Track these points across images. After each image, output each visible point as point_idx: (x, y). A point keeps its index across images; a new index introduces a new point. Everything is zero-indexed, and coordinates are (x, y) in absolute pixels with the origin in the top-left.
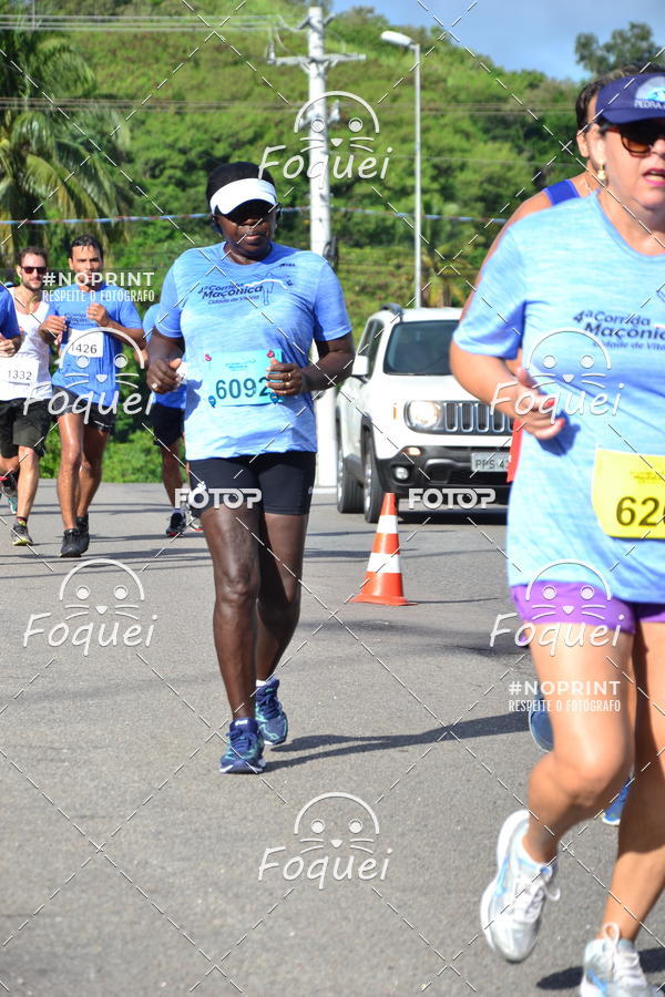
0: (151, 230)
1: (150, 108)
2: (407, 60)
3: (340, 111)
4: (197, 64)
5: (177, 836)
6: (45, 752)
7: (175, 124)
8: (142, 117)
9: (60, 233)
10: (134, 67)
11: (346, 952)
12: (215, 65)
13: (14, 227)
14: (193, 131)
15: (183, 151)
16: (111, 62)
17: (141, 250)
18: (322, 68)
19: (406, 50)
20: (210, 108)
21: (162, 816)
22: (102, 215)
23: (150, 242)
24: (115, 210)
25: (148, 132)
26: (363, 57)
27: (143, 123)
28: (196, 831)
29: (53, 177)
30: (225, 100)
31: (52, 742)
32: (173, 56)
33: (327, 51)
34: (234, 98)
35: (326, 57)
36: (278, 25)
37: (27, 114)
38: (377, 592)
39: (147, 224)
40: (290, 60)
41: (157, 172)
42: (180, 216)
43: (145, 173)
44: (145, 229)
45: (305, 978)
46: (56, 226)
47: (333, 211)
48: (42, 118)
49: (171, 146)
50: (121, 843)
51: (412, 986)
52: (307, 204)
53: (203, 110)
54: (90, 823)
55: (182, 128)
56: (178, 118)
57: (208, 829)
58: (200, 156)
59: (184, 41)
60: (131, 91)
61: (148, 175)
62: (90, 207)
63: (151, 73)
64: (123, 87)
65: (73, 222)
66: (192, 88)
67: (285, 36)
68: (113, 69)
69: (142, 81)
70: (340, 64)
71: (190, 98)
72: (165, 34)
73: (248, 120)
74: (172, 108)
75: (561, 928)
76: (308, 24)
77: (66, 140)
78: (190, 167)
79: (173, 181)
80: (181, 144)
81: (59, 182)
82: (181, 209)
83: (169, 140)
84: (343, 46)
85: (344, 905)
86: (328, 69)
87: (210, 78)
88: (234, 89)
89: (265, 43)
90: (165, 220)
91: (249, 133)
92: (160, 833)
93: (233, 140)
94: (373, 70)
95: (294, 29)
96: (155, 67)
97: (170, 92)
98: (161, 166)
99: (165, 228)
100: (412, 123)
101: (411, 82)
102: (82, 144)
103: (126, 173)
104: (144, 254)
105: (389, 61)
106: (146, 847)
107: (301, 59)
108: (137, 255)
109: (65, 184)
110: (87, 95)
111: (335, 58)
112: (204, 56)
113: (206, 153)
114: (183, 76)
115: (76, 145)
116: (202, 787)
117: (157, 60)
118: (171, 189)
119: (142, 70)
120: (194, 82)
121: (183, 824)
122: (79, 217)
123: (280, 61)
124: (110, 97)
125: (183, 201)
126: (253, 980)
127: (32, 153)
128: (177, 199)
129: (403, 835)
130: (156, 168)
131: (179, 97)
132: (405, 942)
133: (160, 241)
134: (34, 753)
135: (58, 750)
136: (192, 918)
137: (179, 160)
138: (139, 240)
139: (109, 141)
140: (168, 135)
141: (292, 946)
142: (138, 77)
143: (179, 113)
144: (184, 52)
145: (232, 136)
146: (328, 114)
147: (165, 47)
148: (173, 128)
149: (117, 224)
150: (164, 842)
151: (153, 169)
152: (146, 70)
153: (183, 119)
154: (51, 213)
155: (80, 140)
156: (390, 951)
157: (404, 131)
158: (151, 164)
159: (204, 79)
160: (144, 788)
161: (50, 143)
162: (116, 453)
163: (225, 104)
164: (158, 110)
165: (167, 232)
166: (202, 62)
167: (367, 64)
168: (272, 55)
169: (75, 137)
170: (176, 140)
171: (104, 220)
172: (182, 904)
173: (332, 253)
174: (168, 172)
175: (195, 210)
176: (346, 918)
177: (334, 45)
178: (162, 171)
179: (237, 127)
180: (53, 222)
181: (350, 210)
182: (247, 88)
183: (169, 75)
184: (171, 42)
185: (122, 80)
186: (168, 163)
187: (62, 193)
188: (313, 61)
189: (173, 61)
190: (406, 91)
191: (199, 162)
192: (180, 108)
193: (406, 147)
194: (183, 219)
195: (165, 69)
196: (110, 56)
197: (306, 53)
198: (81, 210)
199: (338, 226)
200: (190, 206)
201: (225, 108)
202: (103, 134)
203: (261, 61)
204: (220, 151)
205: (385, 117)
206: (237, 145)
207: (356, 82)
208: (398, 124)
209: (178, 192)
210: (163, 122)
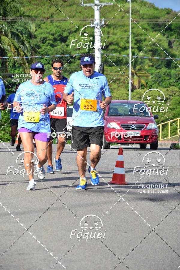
0: (42, 61)
1: (42, 20)
3: (105, 22)
4: (57, 6)
6: (8, 232)
7: (50, 26)
8: (39, 23)
9: (12, 61)
10: (37, 7)
12: (63, 6)
14: (56, 28)
15: (53, 35)
16: (29, 5)
18: (99, 7)
20: (62, 20)
22: (26, 56)
24: (30, 54)
25: (41, 28)
26: (112, 4)
27: (39, 25)
29: (10, 43)
30: (67, 18)
31: (10, 229)
32: (50, 3)
33: (100, 2)
34: (70, 17)
35: (100, 4)
39: (41, 58)
40: (88, 5)
41: (44, 42)
42: (52, 56)
44: (40, 60)
46: (11, 59)
47: (102, 54)
48: (6, 23)
49: (49, 33)
52: (94, 52)
53: (59, 21)
54: (23, 256)
55: (52, 27)
56: (51, 24)
58: (58, 36)
60: (36, 15)
61: (41, 43)
62: (22, 52)
63: (42, 9)
64: (33, 13)
65: (16, 58)
66: (56, 14)
68: (30, 7)
69: (39, 11)
70: (105, 6)
71: (55, 17)
73: (74, 24)
74: (49, 21)
77: (14, 31)
78: (55, 40)
79: (49, 44)
80: (52, 32)
81: (12, 45)
82: (52, 54)
83: (48, 31)
86: (101, 8)
87: (62, 11)
88: (70, 14)
90: (47, 57)
91: (75, 29)
92: (45, 259)
94: (116, 8)
96: (44, 7)
97: (49, 15)
98: (46, 40)
100: (128, 26)
101: (128, 12)
102: (19, 32)
103: (34, 41)
105: (121, 5)
107: (92, 4)
109: (14, 45)
110: (21, 16)
111: (103, 4)
113: (60, 35)
114: (53, 10)
115: (18, 32)
117: (44, 5)
118: (49, 47)
119: (39, 8)
122: (18, 56)
123: (85, 5)
124: (29, 16)
125: (53, 51)
127: (3, 35)
128: (51, 50)
130: (44, 40)
131: (52, 17)
134: (4, 233)
135: (12, 232)
137: (51, 37)
139: (28, 31)
140: (48, 29)
142: (38, 10)
143: (52, 22)
145: (69, 30)
146: (101, 23)
148: (49, 27)
149: (31, 59)
151: (43, 40)
152: (41, 8)
153: (53, 24)
154: (9, 55)
157: (125, 28)
158: (42, 39)
161: (9, 31)
164: (45, 21)
166: (59, 5)
167: (113, 6)
168: (82, 3)
170: (51, 31)
173: (102, 68)
174: (48, 42)
175: (57, 54)
178: (46, 41)
179: (70, 27)
180: (10, 57)
181: (108, 54)
182: (74, 14)
183: (48, 9)
185: (33, 11)
186: (48, 39)
187: (13, 48)
188: (96, 5)
189: (50, 5)
190: (126, 15)
191: (58, 38)
192: (52, 20)
193: (126, 33)
194: (53, 57)
195: (47, 7)
196: (29, 3)
197: (94, 3)
198: (19, 54)
199: (104, 60)
200: (55, 53)
201: (66, 20)
202: (26, 29)
203: (79, 5)
204: (65, 34)
205: (119, 23)
206: (71, 33)
207: (110, 12)
208: (124, 26)
209: (51, 48)
210: (46, 25)
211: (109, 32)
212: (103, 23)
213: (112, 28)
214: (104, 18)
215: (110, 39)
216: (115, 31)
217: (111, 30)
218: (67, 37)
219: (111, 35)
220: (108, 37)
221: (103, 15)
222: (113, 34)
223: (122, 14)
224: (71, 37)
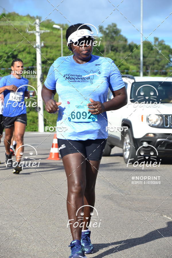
2: (59, 32)
3: (44, 44)
4: (10, 33)
5: (5, 215)
11: (45, 242)
12: (14, 33)
15: (7, 53)
18: (39, 34)
19: (59, 29)
20: (13, 43)
26: (49, 31)
32: (4, 31)
33: (40, 29)
34: (19, 41)
35: (40, 31)
36: (29, 23)
38: (53, 157)
40: (32, 32)
42: (6, 69)
45: (35, 249)
47: (42, 67)
49: (4, 52)
51: (61, 250)
52: (36, 65)
53: (11, 44)
55: (6, 48)
56: (5, 46)
57: (13, 213)
58: (11, 54)
59: (7, 28)
66: (9, 38)
67: (30, 26)
70: (43, 33)
71: (9, 41)
72: (2, 26)
73: (22, 46)
74: (4, 43)
75: (96, 236)
76: (36, 23)
78: (8, 57)
79: (5, 60)
80: (6, 52)
82: (6, 67)
83: (3, 51)
84: (44, 29)
85: (45, 231)
86: (41, 34)
87: (13, 36)
88: (19, 39)
89: (26, 28)
91: (22, 49)
93: (18, 51)
94: (51, 34)
95: (33, 25)
97: (4, 39)
98: (1, 57)
99: (3, 71)
100: (60, 46)
101: (60, 37)
105: (55, 32)
107: (34, 32)
111: (42, 31)
112: (12, 31)
114: (7, 36)
118: (4, 62)
123: (29, 32)
126: (23, 249)
129: (59, 214)
131: (6, 41)
132: (59, 240)
136: (8, 235)
137: (5, 55)
141: (32, 241)
143: (6, 44)
144: (7, 30)
146: (41, 44)
147: (2, 29)
148: (4, 48)
156: (55, 242)
157: (59, 48)
163: (16, 42)
164: (1, 44)
167: (50, 33)
168: (27, 31)
170: (5, 51)
172: (6, 232)
173: (42, 77)
174: (3, 58)
176: (45, 234)
177: (42, 28)
179: (19, 47)
181: (46, 67)
182: (22, 38)
183: (3, 35)
184: (4, 27)
186: (3, 56)
188: (37, 32)
190: (59, 39)
191: (11, 56)
192: (6, 43)
193: (59, 52)
197: (35, 30)
199: (44, 71)
200: (8, 66)
203: (25, 32)
204: (15, 53)
205: (54, 45)
206: (20, 52)
207: (47, 37)
208: (58, 47)
209: (6, 63)
210: (2, 46)
211: (47, 52)
212: (43, 45)
213: (49, 49)
214: (43, 41)
215: (48, 56)
216: (52, 51)
217: (49, 50)
218: (17, 55)
219: (48, 53)
220: (47, 55)
221: (42, 39)
222: (50, 52)
223: (56, 38)
224: (20, 55)
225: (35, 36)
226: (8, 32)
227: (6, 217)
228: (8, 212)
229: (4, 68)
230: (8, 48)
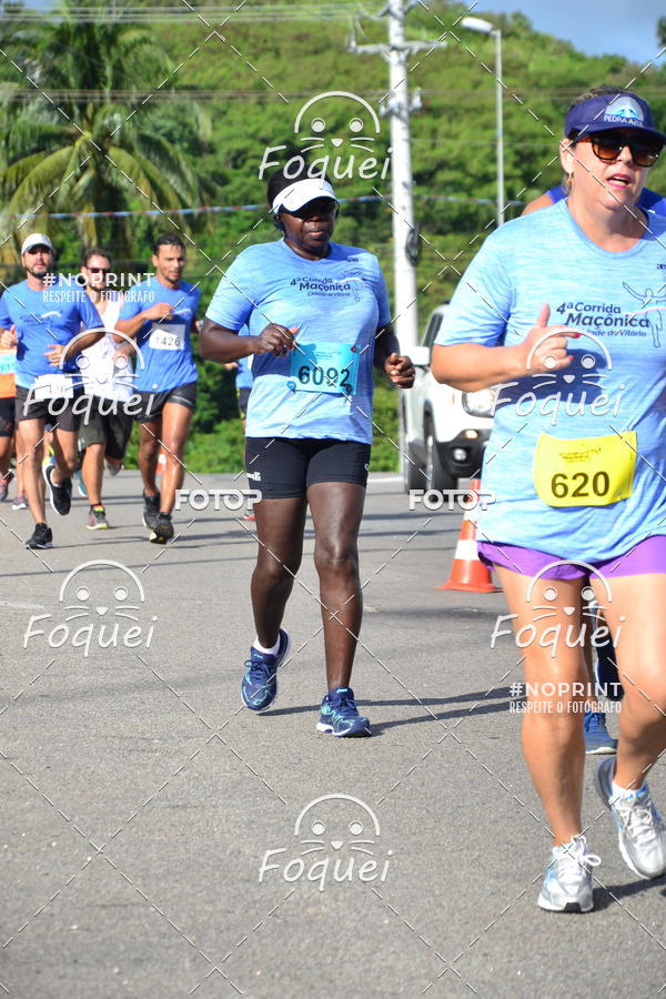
0: (233, 221)
1: (231, 98)
2: (488, 47)
3: (422, 99)
4: (277, 53)
5: (269, 825)
6: (137, 742)
7: (256, 114)
8: (224, 108)
9: (143, 225)
10: (214, 57)
11: (441, 940)
12: (296, 55)
13: (98, 221)
14: (275, 121)
15: (265, 141)
17: (224, 241)
18: (403, 56)
19: (486, 36)
20: (291, 97)
21: (254, 806)
22: (185, 206)
23: (233, 232)
24: (197, 201)
25: (230, 123)
26: (444, 44)
27: (224, 113)
28: (289, 820)
29: (136, 169)
30: (307, 89)
31: (143, 733)
32: (254, 46)
33: (408, 38)
34: (315, 87)
35: (407, 44)
36: (358, 13)
37: (109, 106)
38: (467, 579)
39: (230, 214)
40: (371, 49)
41: (239, 162)
42: (262, 206)
43: (227, 163)
44: (227, 219)
45: (400, 966)
46: (139, 218)
47: (416, 198)
48: (123, 110)
49: (253, 136)
50: (214, 832)
51: (507, 973)
52: (389, 192)
54: (183, 813)
55: (263, 118)
56: (259, 108)
59: (265, 31)
60: (213, 82)
61: (230, 166)
62: (172, 199)
63: (232, 64)
64: (204, 78)
65: (155, 213)
66: (273, 78)
67: (366, 24)
68: (195, 60)
69: (222, 72)
70: (421, 51)
71: (272, 88)
72: (245, 24)
74: (253, 99)
76: (388, 12)
77: (148, 132)
80: (263, 134)
81: (142, 175)
83: (251, 130)
84: (424, 34)
85: (437, 892)
86: (409, 57)
87: (291, 68)
88: (316, 78)
89: (346, 31)
90: (247, 210)
92: (252, 822)
94: (454, 57)
95: (375, 17)
97: (251, 82)
98: (244, 156)
99: (248, 218)
100: (493, 109)
101: (493, 67)
102: (164, 135)
103: (208, 163)
104: (227, 244)
105: (470, 48)
106: (239, 836)
107: (382, 47)
108: (222, 247)
109: (147, 176)
110: (168, 87)
111: (416, 46)
112: (285, 46)
114: (265, 65)
115: (158, 136)
116: (294, 776)
118: (253, 179)
119: (222, 61)
120: (275, 72)
121: (275, 813)
122: (161, 208)
123: (361, 49)
124: (192, 88)
126: (348, 967)
127: (115, 145)
128: (259, 189)
129: (495, 822)
130: (238, 158)
131: (260, 87)
132: (499, 929)
133: (243, 231)
134: (126, 743)
135: (149, 741)
137: (260, 150)
138: (222, 230)
139: (191, 132)
140: (249, 125)
141: (386, 934)
142: (218, 68)
143: (261, 103)
144: (265, 41)
146: (410, 102)
147: (246, 37)
148: (254, 118)
149: (200, 215)
150: (257, 831)
151: (235, 159)
152: (226, 60)
153: (264, 109)
154: (134, 204)
155: (162, 131)
157: (485, 117)
158: (233, 154)
159: (285, 68)
160: (236, 777)
161: (132, 134)
162: (201, 443)
163: (306, 93)
164: (240, 100)
165: (249, 223)
166: (283, 52)
167: (448, 51)
168: (353, 44)
169: (157, 129)
170: (258, 130)
171: (187, 211)
172: (275, 893)
173: (416, 241)
174: (250, 163)
176: (441, 906)
177: (414, 33)
178: (244, 161)
180: (136, 213)
181: (433, 197)
182: (328, 77)
184: (252, 32)
185: (203, 71)
186: (250, 154)
187: (144, 184)
188: (394, 48)
189: (254, 51)
190: (487, 77)
192: (262, 98)
193: (488, 134)
197: (386, 41)
198: (163, 202)
199: (421, 214)
201: (306, 97)
202: (184, 125)
203: (343, 50)
205: (467, 103)
207: (437, 69)
208: (480, 110)
210: (245, 112)
211: (434, 133)
212: (417, 102)
213: (444, 119)
214: (419, 88)
215: (440, 152)
216: (455, 128)
217: (443, 124)
219: (441, 140)
220: (434, 145)
221: (415, 77)
222: (449, 136)
223: (473, 75)
225: (386, 66)
226: (269, 50)
227: (273, 831)
228: (283, 812)
229: (253, 203)
230: (271, 118)
